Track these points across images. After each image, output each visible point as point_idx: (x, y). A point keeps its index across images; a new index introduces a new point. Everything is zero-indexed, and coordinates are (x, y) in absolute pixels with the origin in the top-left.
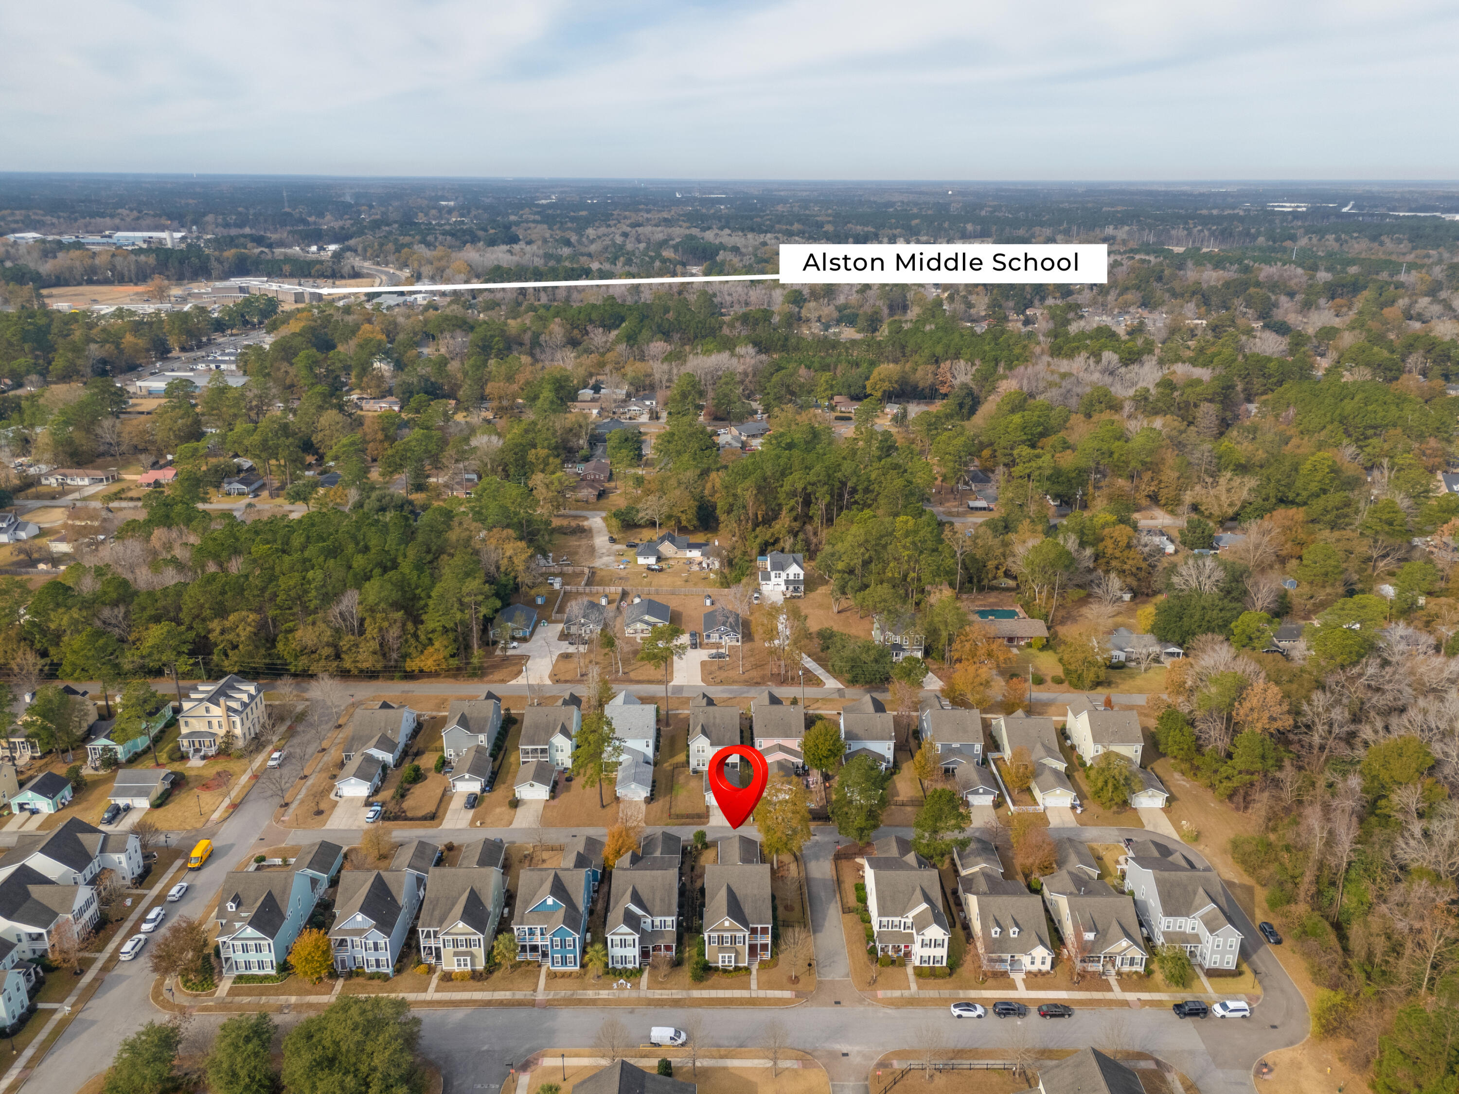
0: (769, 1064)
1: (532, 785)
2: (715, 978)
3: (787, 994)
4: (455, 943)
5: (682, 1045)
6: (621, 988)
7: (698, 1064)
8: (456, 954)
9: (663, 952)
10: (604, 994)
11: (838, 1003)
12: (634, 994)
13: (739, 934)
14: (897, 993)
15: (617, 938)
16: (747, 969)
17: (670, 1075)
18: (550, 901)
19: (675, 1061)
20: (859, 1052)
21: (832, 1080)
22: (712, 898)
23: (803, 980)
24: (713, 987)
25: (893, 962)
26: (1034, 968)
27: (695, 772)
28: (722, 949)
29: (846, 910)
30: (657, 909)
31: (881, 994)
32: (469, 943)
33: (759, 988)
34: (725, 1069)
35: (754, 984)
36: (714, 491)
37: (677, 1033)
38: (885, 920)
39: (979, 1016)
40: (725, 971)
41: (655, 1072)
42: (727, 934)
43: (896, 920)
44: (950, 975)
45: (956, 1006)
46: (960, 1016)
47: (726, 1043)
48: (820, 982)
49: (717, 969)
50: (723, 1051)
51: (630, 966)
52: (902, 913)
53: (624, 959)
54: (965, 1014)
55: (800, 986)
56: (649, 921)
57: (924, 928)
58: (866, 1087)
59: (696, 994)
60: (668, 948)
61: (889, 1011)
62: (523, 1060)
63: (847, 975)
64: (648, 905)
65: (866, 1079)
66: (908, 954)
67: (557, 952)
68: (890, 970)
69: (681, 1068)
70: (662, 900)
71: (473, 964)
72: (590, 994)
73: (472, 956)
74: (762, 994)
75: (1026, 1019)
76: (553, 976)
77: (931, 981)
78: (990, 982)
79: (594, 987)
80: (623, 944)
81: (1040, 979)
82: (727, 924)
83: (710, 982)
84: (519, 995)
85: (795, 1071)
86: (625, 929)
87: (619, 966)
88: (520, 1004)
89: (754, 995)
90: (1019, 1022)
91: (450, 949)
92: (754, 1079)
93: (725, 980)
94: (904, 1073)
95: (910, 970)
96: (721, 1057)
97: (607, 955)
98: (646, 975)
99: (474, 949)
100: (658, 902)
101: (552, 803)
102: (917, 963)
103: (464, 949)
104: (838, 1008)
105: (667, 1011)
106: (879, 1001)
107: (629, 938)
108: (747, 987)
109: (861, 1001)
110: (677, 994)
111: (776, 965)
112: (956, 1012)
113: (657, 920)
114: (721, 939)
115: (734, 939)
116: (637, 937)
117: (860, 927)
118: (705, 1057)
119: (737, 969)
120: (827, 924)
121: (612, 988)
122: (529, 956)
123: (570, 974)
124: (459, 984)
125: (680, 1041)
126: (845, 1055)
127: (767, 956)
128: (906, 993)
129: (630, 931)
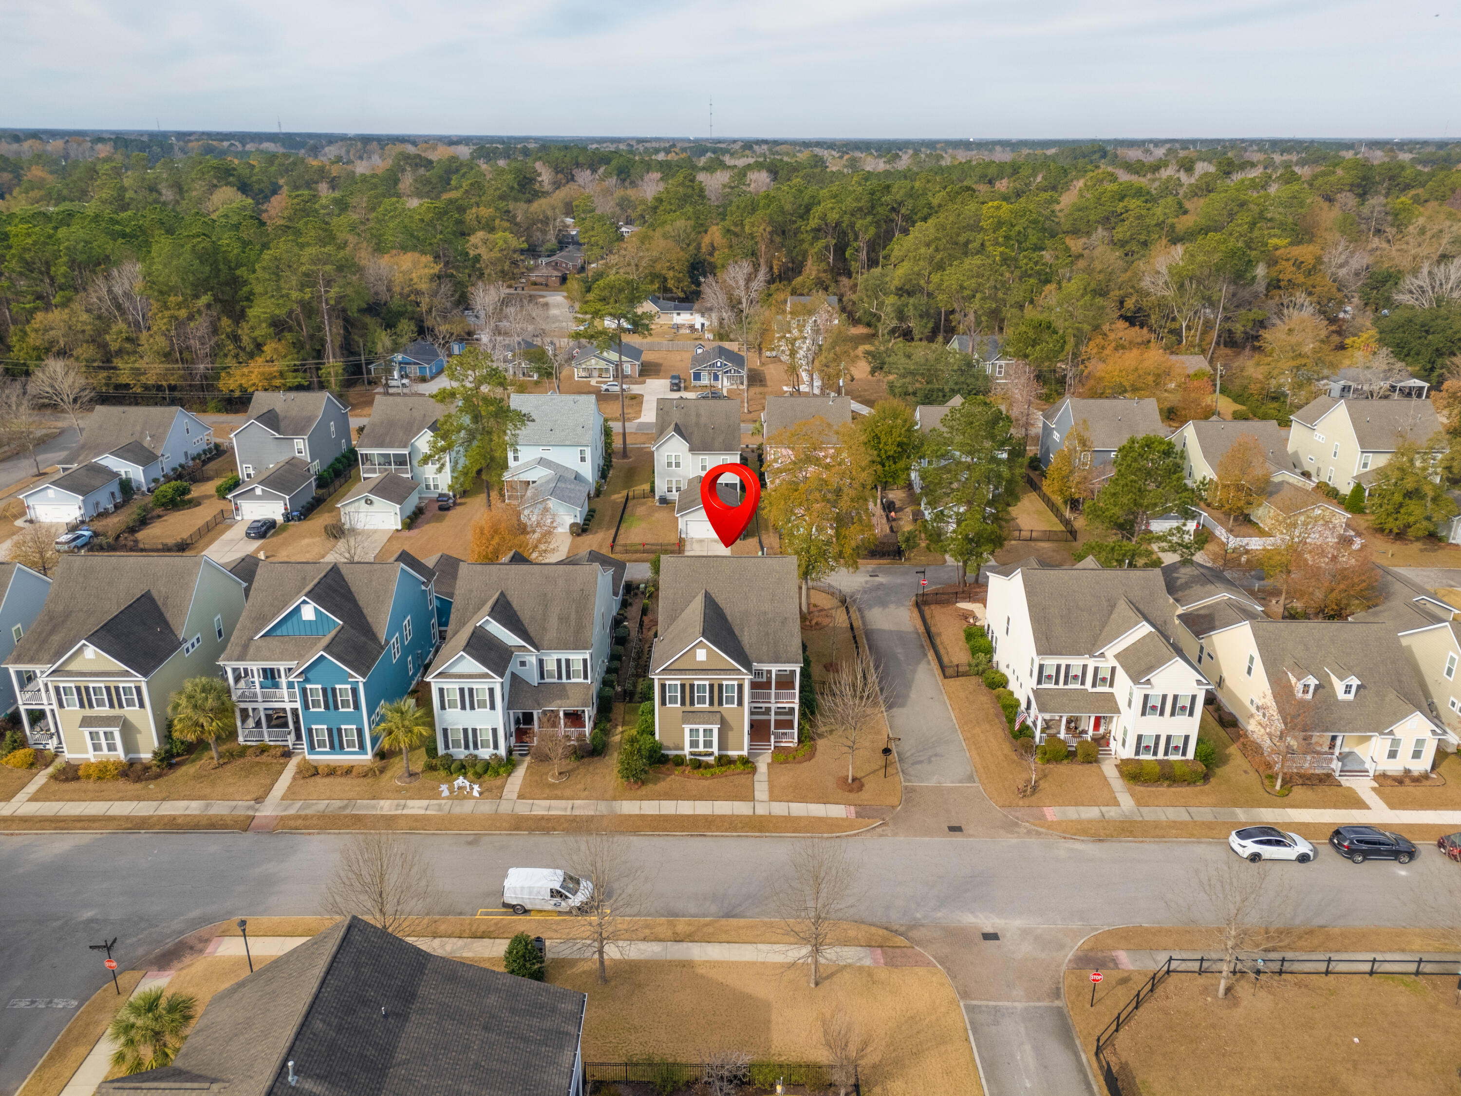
0: (799, 953)
1: (369, 502)
2: (674, 779)
3: (837, 811)
4: (85, 697)
5: (582, 910)
6: (460, 795)
7: (612, 952)
8: (86, 722)
9: (562, 728)
10: (416, 807)
11: (955, 829)
12: (486, 807)
13: (729, 681)
14: (1091, 813)
15: (452, 686)
16: (747, 763)
17: (539, 976)
18: (308, 612)
19: (554, 948)
20: (1025, 932)
21: (965, 994)
22: (673, 618)
23: (870, 784)
24: (669, 796)
25: (1071, 755)
26: (1395, 767)
27: (664, 501)
28: (690, 716)
29: (948, 671)
30: (551, 635)
31: (1052, 813)
32: (114, 697)
33: (773, 798)
34: (686, 965)
35: (761, 790)
36: (713, 249)
37: (572, 881)
38: (1051, 662)
39: (1303, 858)
40: (698, 765)
41: (501, 969)
42: (702, 681)
43: (1076, 663)
44: (1206, 778)
45: (1243, 834)
46: (1255, 857)
47: (692, 908)
48: (909, 790)
49: (679, 761)
50: (682, 927)
51: (485, 753)
52: (1092, 647)
53: (471, 738)
54: (1268, 851)
55: (865, 796)
56: (532, 659)
57: (1151, 669)
58: (1060, 1013)
59: (630, 807)
60: (574, 718)
61: (1078, 846)
62: (169, 944)
63: (970, 779)
64: (532, 630)
65: (1057, 994)
66: (1102, 741)
67: (318, 718)
68: (1064, 769)
69: (570, 963)
70: (563, 619)
71: (130, 745)
72: (386, 807)
73: (128, 730)
74: (779, 809)
75: (1416, 864)
76: (311, 772)
77: (1163, 789)
78: (1298, 792)
79: (398, 793)
80: (468, 700)
81: (1410, 788)
82: (701, 655)
83: (662, 786)
84: (220, 808)
85: (869, 973)
86: (470, 665)
87: (460, 753)
88: (214, 825)
89: (761, 810)
90: (1401, 871)
91: (74, 710)
92: (761, 990)
93: (696, 782)
94: (1155, 981)
95: (1109, 769)
96: (678, 939)
97: (431, 725)
98: (520, 772)
99: (131, 712)
100: (553, 622)
101: (406, 533)
102: (1128, 753)
103: (104, 710)
104: (957, 839)
105: (556, 842)
106: (1051, 826)
107: (481, 687)
108: (749, 796)
109: (1011, 826)
110: (583, 807)
111: (811, 755)
112: (1250, 847)
113: (551, 660)
114: (688, 693)
115: (717, 693)
116: (497, 683)
117: (984, 699)
118: (633, 936)
119: (723, 761)
120: (913, 695)
121: (437, 796)
122: (267, 736)
123: (348, 771)
124: (90, 785)
125: (576, 900)
126: (987, 937)
127: (791, 740)
128: (1112, 812)
129: (484, 670)
